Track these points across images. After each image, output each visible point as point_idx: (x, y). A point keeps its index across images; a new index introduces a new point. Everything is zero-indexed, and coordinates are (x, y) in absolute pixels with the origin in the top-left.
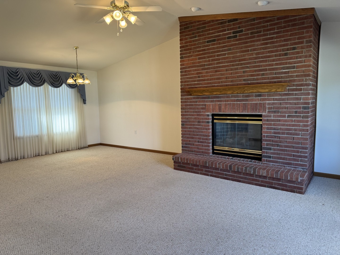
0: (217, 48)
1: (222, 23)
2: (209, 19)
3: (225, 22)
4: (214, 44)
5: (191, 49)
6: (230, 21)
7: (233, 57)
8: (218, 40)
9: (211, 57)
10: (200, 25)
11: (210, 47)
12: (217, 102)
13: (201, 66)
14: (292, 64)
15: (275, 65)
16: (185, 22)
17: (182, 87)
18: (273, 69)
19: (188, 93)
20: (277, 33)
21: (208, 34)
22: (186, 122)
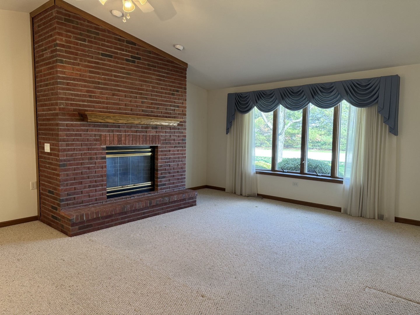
0: (115, 67)
1: (119, 40)
2: (104, 27)
3: (123, 41)
4: (110, 61)
5: (77, 54)
6: (128, 42)
7: (131, 83)
8: (115, 58)
9: (107, 75)
10: (91, 27)
11: (105, 62)
12: (116, 132)
13: (93, 82)
14: (176, 103)
15: (166, 101)
16: (66, 10)
17: (62, 106)
18: (165, 105)
19: (73, 118)
20: (167, 73)
21: (103, 45)
22: (69, 161)
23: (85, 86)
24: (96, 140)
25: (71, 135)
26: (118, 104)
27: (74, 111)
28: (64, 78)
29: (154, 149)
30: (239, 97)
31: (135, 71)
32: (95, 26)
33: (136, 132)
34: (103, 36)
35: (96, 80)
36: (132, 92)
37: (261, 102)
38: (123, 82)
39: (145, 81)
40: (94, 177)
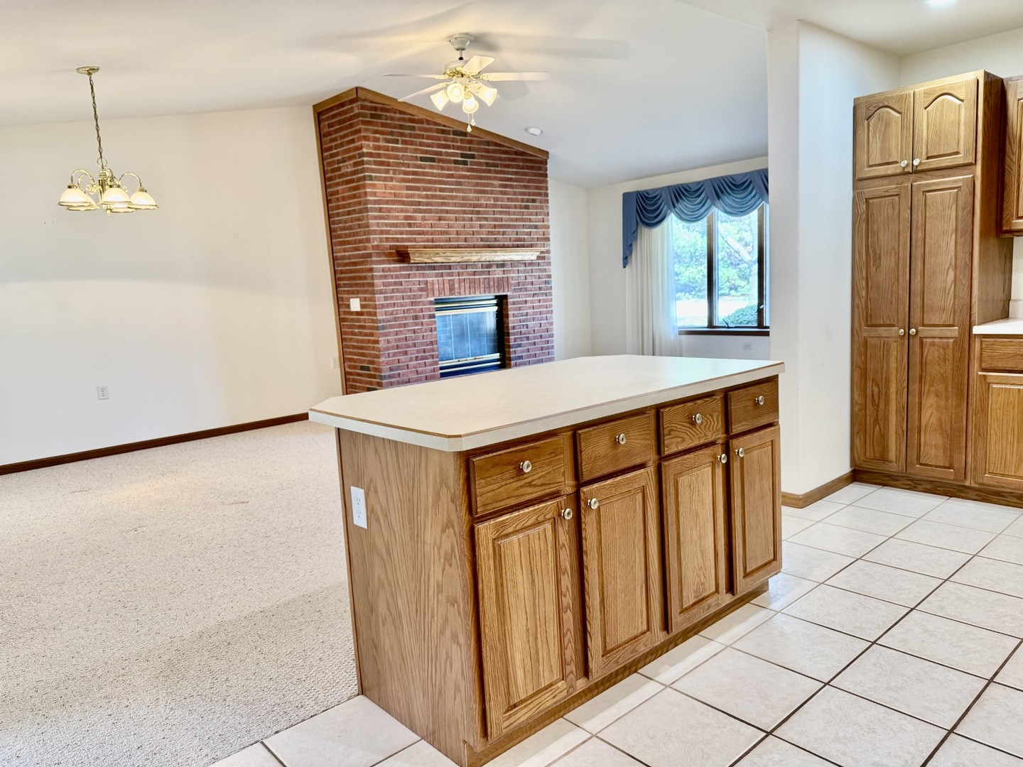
0: (439, 175)
1: (443, 132)
2: (421, 116)
3: (448, 132)
4: (432, 167)
5: (388, 164)
6: (455, 133)
7: (464, 198)
8: (440, 161)
9: (430, 189)
10: (404, 120)
11: (426, 170)
12: (446, 276)
13: (412, 203)
14: (533, 222)
15: (516, 220)
16: (371, 102)
17: (376, 243)
18: (514, 227)
19: (390, 259)
20: (516, 173)
21: (421, 144)
22: (389, 321)
23: (402, 211)
24: (421, 290)
25: (390, 284)
26: (447, 233)
27: (390, 249)
28: (375, 202)
29: (502, 301)
30: (642, 198)
31: (468, 177)
32: (409, 116)
33: (474, 273)
34: (421, 129)
35: (416, 200)
36: (465, 212)
37: (684, 205)
38: (452, 198)
39: (484, 192)
40: (422, 344)
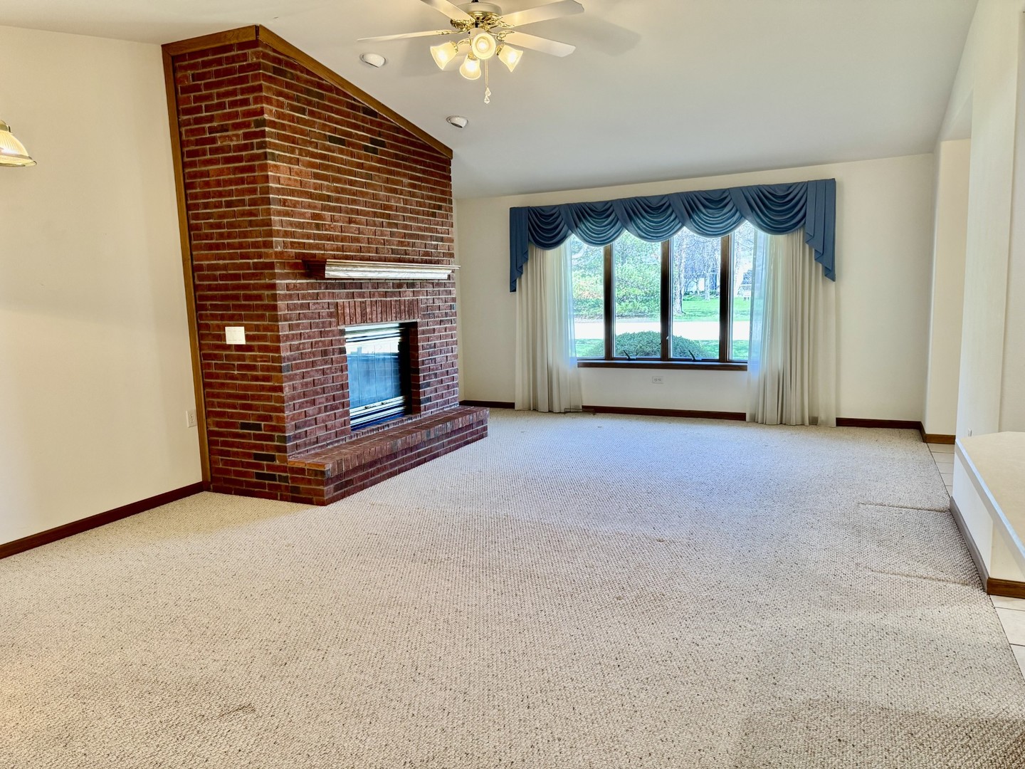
0: (346, 163)
1: (353, 107)
2: (331, 82)
3: (358, 109)
4: (341, 151)
5: (294, 141)
6: (368, 111)
7: (373, 196)
8: (349, 144)
9: (339, 181)
10: (312, 83)
11: (335, 154)
12: (357, 297)
13: (321, 197)
14: (439, 233)
15: (425, 230)
16: (275, 51)
17: (279, 249)
18: (423, 237)
19: (296, 271)
20: (423, 172)
21: (330, 119)
22: (295, 360)
23: (309, 206)
24: (331, 315)
25: (295, 307)
26: (357, 240)
27: (296, 258)
28: (279, 191)
29: (409, 330)
30: (536, 215)
31: (378, 170)
32: (317, 80)
33: (385, 294)
34: (331, 100)
35: (324, 192)
36: (375, 215)
38: (363, 194)
39: (395, 191)
40: (333, 389)
